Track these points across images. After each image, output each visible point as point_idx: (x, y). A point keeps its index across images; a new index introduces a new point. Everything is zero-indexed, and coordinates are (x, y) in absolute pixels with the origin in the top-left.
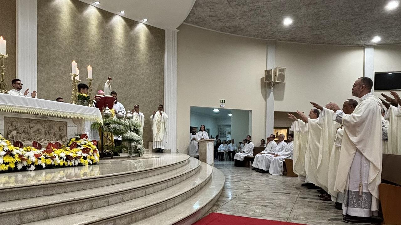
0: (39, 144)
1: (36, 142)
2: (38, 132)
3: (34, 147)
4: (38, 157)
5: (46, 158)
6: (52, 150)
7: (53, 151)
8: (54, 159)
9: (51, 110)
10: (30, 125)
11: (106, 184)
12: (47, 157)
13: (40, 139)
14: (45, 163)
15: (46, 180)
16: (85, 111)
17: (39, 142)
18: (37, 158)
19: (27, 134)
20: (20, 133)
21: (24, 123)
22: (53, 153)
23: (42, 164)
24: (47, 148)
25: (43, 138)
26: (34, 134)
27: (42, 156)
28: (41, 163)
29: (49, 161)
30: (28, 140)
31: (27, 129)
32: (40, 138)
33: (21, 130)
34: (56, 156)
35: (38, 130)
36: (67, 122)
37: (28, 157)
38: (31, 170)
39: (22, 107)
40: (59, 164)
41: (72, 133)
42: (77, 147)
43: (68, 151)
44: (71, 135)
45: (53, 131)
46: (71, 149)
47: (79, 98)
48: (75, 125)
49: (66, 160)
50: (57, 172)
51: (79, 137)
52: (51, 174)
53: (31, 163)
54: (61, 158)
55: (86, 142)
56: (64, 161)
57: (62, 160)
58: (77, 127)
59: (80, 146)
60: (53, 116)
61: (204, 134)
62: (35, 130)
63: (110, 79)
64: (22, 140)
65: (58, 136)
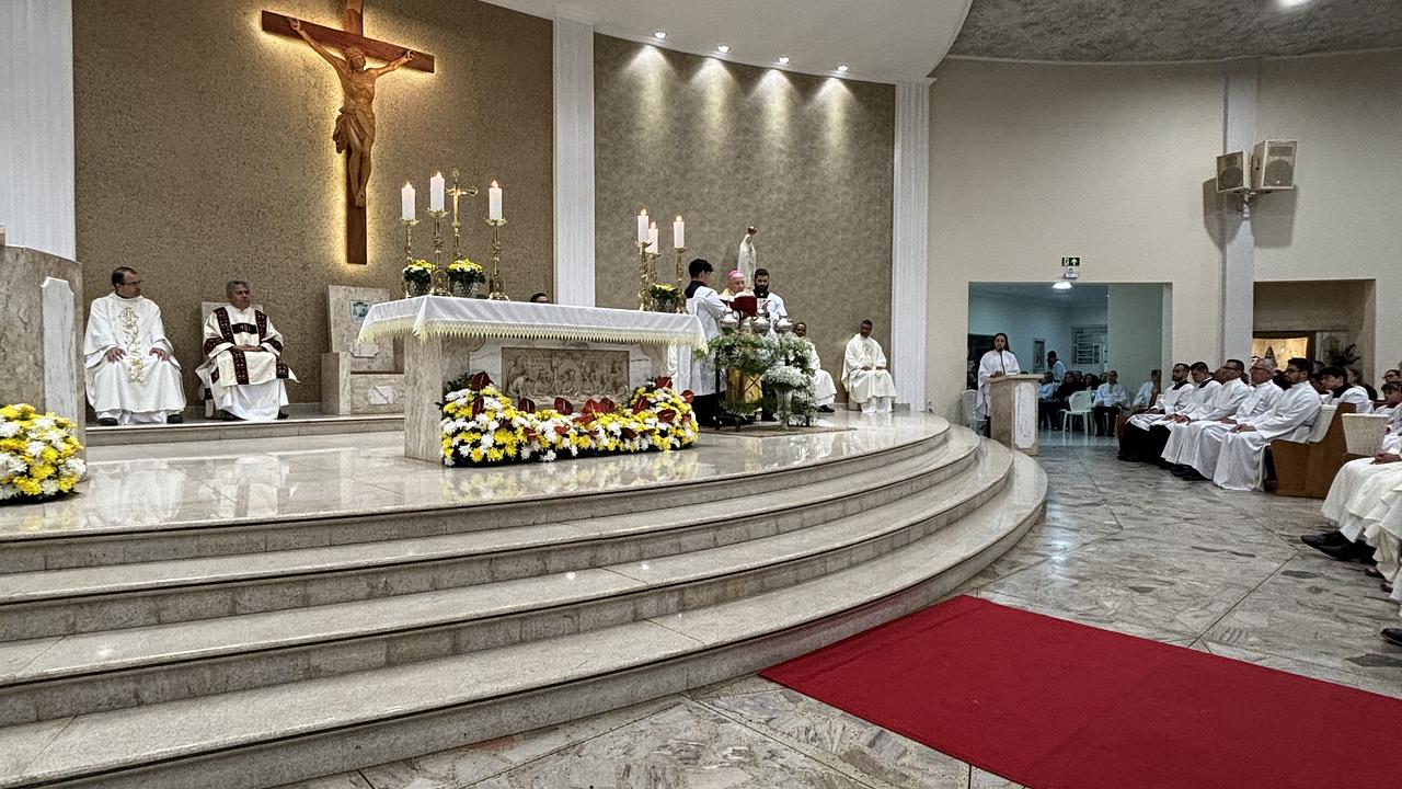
0: (567, 403)
1: (562, 399)
2: (566, 377)
3: (557, 411)
4: (562, 432)
5: (580, 434)
6: (593, 416)
7: (595, 419)
8: (597, 436)
9: (589, 329)
10: (552, 363)
12: (581, 431)
13: (571, 393)
14: (577, 446)
15: (579, 483)
16: (665, 323)
17: (568, 399)
18: (561, 434)
19: (546, 382)
20: (533, 381)
21: (539, 359)
22: (595, 422)
23: (570, 448)
24: (585, 411)
25: (579, 389)
26: (560, 382)
27: (572, 430)
28: (568, 445)
29: (586, 441)
30: (548, 394)
31: (545, 372)
32: (572, 389)
33: (533, 372)
34: (599, 431)
35: (568, 373)
36: (627, 352)
37: (543, 433)
38: (547, 461)
39: (533, 326)
40: (606, 448)
41: (640, 375)
42: (648, 408)
43: (627, 417)
44: (639, 381)
45: (598, 373)
46: (635, 413)
47: (653, 296)
48: (646, 357)
49: (622, 439)
50: (601, 465)
51: (654, 384)
52: (590, 469)
53: (548, 446)
54: (612, 433)
55: (668, 396)
56: (618, 440)
57: (613, 439)
58: (649, 362)
59: (654, 405)
60: (597, 341)
61: (1006, 361)
62: (560, 373)
63: (751, 231)
64: (536, 395)
65: (609, 385)
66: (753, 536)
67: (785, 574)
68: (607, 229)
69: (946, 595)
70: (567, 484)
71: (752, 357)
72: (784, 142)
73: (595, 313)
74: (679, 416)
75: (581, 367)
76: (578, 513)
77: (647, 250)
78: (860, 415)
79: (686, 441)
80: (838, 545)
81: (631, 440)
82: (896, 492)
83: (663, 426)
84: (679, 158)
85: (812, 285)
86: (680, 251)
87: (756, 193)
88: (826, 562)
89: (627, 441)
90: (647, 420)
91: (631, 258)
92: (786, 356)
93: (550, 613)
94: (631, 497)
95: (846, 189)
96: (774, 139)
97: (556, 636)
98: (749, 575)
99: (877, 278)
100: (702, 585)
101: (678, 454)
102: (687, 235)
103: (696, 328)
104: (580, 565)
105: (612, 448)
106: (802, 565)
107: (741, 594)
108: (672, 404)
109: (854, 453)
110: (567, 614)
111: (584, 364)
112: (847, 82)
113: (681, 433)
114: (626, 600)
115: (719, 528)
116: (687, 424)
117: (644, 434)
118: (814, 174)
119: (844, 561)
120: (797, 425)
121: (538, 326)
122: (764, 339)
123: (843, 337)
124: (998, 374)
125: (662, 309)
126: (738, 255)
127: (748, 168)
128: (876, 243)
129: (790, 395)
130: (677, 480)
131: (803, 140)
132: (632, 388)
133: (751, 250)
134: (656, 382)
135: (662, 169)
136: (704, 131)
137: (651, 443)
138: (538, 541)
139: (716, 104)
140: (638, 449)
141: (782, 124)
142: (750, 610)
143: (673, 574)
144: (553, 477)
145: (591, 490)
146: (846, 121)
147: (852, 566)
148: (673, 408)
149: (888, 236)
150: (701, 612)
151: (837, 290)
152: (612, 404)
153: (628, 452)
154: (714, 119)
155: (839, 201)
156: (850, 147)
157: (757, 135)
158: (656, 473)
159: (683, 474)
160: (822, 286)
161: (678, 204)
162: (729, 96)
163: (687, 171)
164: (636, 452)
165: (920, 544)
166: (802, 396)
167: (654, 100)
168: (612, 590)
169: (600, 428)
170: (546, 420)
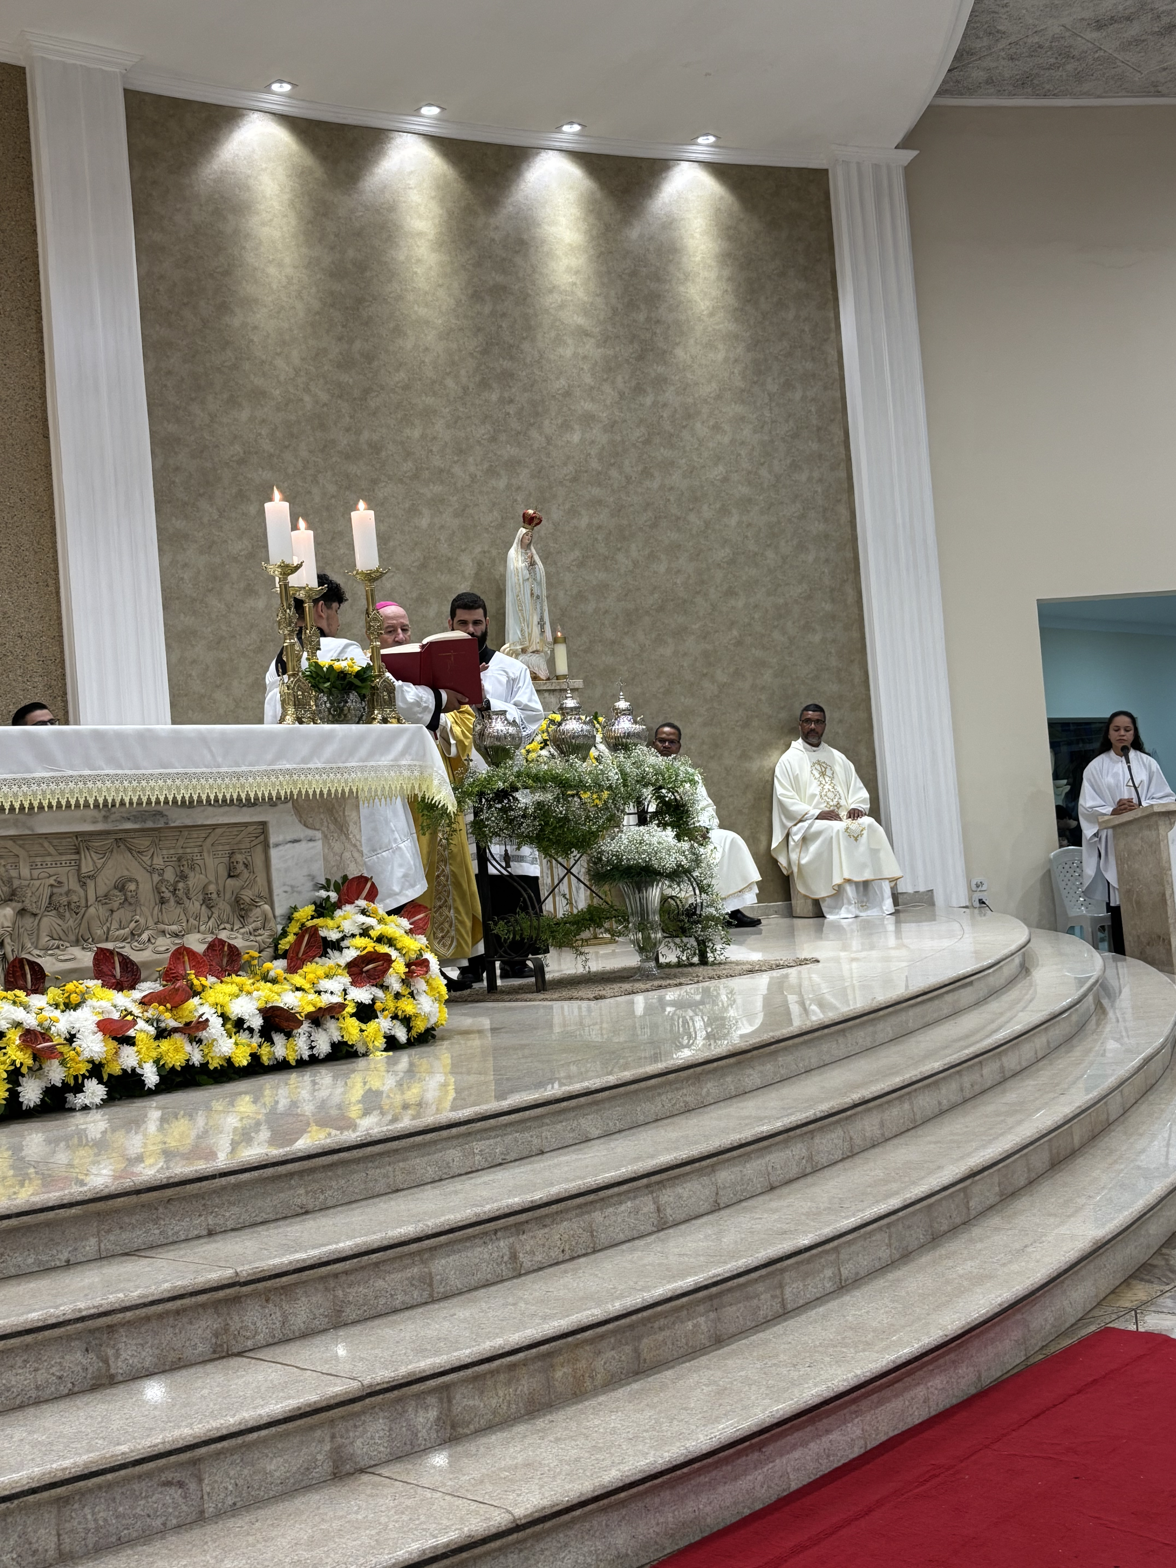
0: (124, 959)
1: (111, 952)
2: (119, 898)
3: (100, 981)
4: (117, 1032)
5: (162, 1034)
6: (191, 985)
7: (196, 994)
8: (203, 1034)
9: (163, 777)
10: (79, 866)
11: (431, 1172)
12: (163, 1025)
13: (132, 934)
14: (157, 1062)
15: (168, 1154)
17: (127, 951)
18: (114, 1038)
19: (67, 914)
20: (35, 915)
21: (48, 859)
22: (195, 1001)
23: (139, 1071)
24: (169, 976)
25: (151, 923)
26: (103, 911)
27: (141, 1024)
28: (134, 1063)
29: (177, 1050)
30: (76, 943)
31: (65, 889)
32: (133, 925)
34: (207, 1020)
35: (120, 887)
36: (263, 825)
37: (71, 1038)
38: (85, 1108)
39: (27, 782)
40: (229, 1060)
41: (299, 877)
42: (324, 954)
43: (274, 981)
44: (293, 889)
45: (195, 880)
46: (292, 969)
47: (315, 686)
48: (310, 833)
49: (266, 1035)
50: (217, 1106)
51: (333, 896)
52: (191, 1116)
53: (83, 1068)
54: (239, 1024)
55: (370, 921)
56: (256, 1040)
57: (243, 1037)
58: (319, 844)
59: (337, 946)
60: (188, 805)
61: (1141, 776)
62: (102, 890)
63: (530, 521)
64: (47, 949)
65: (224, 907)
66: (603, 1238)
67: (690, 1325)
68: (186, 537)
69: (1064, 1334)
70: (140, 1159)
71: (560, 810)
72: (586, 313)
73: (176, 740)
74: (399, 966)
75: (152, 870)
76: (177, 1226)
77: (294, 580)
78: (820, 929)
79: (420, 1026)
80: (805, 1241)
81: (289, 1035)
82: (925, 1101)
83: (363, 994)
84: (346, 363)
85: (680, 633)
86: (371, 577)
87: (534, 433)
88: (781, 1286)
89: (278, 1038)
90: (325, 984)
91: (251, 602)
92: (639, 802)
93: (127, 1480)
94: (301, 1173)
95: (739, 409)
96: (562, 307)
97: (147, 1537)
98: (602, 1337)
99: (828, 607)
100: (492, 1373)
101: (404, 1059)
102: (383, 539)
103: (423, 754)
104: (188, 1353)
105: (242, 1060)
106: (727, 1298)
107: (588, 1384)
108: (380, 940)
109: (818, 1016)
110: (168, 1476)
111: (158, 862)
112: (718, 170)
113: (407, 1007)
114: (312, 1428)
115: (519, 1229)
116: (420, 985)
117: (317, 1019)
118: (660, 382)
119: (826, 1277)
120: (679, 965)
121: (40, 782)
122: (584, 767)
123: (764, 747)
124: (1123, 807)
125: (338, 716)
126: (503, 577)
127: (507, 377)
128: (817, 527)
129: (654, 894)
130: (406, 1123)
131: (631, 305)
132: (281, 910)
133: (532, 564)
134: (337, 890)
135: (307, 390)
136: (400, 298)
137: (336, 1038)
138: (84, 1304)
139: (420, 234)
140: (306, 1057)
141: (577, 272)
142: (614, 1420)
143: (421, 1352)
144: (101, 1146)
145: (201, 1167)
146: (726, 258)
147: (843, 1287)
148: (384, 949)
149: (843, 510)
150: (493, 1438)
151: (739, 643)
152: (234, 953)
153: (282, 1066)
154: (419, 270)
155: (726, 440)
156: (739, 314)
157: (524, 298)
158: (354, 1112)
159: (419, 1105)
160: (705, 636)
161: (353, 469)
162: (450, 214)
163: (367, 391)
164: (302, 1064)
165: (995, 1221)
166: (685, 893)
167: (277, 234)
168: (277, 1407)
169: (208, 1012)
170: (76, 1007)
